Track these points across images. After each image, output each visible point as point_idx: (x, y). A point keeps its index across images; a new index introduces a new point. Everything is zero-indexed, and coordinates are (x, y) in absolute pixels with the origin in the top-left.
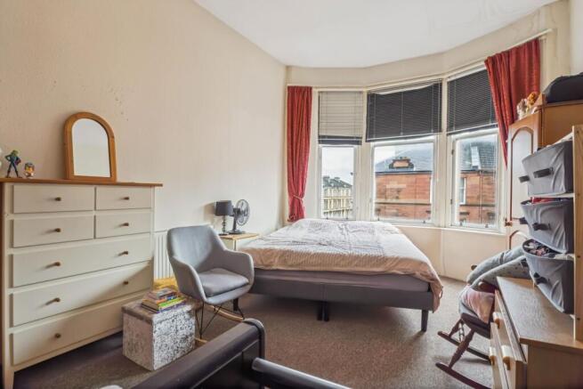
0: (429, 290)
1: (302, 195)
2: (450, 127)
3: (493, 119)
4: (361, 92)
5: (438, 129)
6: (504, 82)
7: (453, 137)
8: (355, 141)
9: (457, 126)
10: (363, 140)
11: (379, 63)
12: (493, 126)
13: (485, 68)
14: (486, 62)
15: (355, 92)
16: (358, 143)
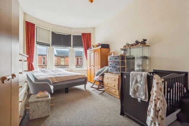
0: (86, 80)
1: (32, 62)
2: (73, 46)
3: (83, 46)
4: (50, 31)
5: (70, 46)
6: (85, 40)
7: (74, 48)
8: (48, 45)
9: (75, 46)
10: (51, 45)
11: (55, 24)
12: (82, 48)
13: (81, 35)
14: (82, 34)
15: (48, 30)
16: (49, 46)
